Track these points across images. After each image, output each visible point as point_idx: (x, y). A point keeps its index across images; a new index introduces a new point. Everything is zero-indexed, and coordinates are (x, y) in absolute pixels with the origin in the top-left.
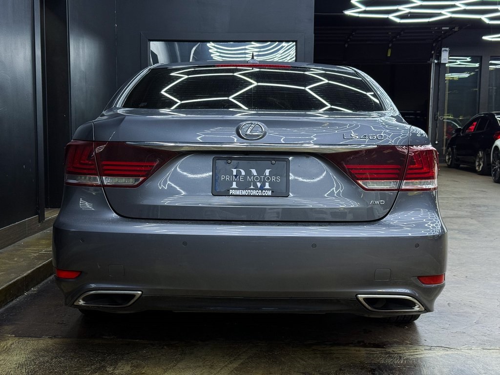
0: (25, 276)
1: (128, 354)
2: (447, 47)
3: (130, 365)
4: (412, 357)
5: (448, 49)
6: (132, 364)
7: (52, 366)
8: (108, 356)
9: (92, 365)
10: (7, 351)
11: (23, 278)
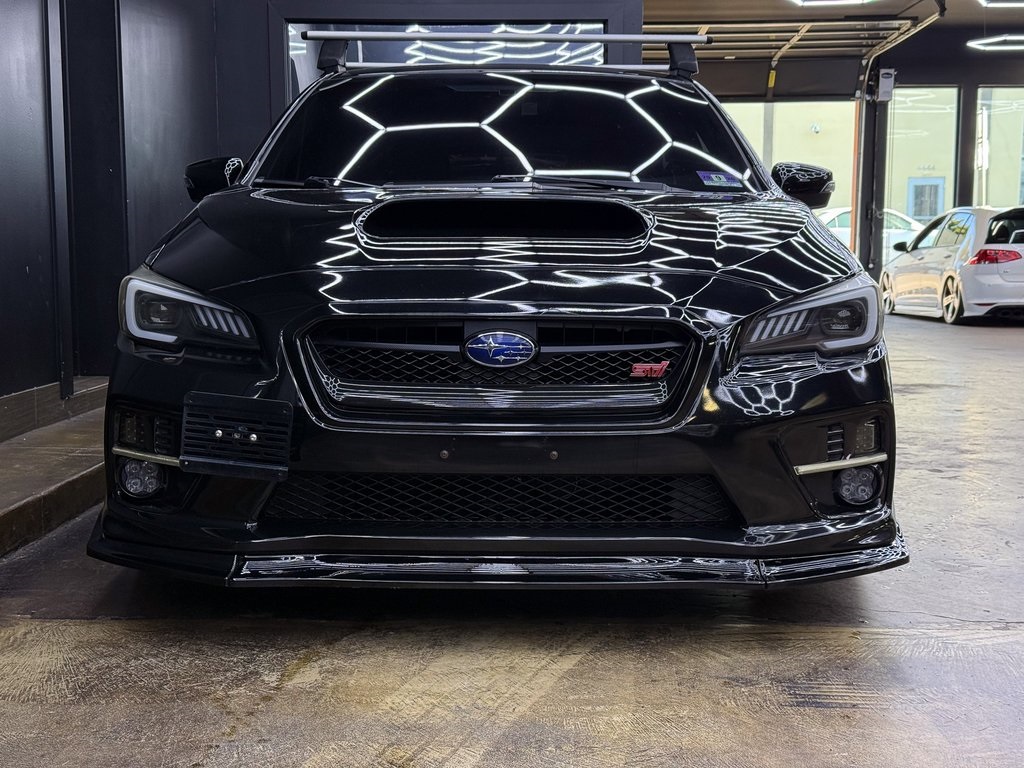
0: (44, 497)
1: (306, 647)
2: (890, 68)
3: (318, 670)
4: (972, 644)
5: (892, 71)
6: (321, 667)
7: (130, 675)
8: (261, 652)
9: (226, 671)
10: (17, 646)
11: (39, 499)
